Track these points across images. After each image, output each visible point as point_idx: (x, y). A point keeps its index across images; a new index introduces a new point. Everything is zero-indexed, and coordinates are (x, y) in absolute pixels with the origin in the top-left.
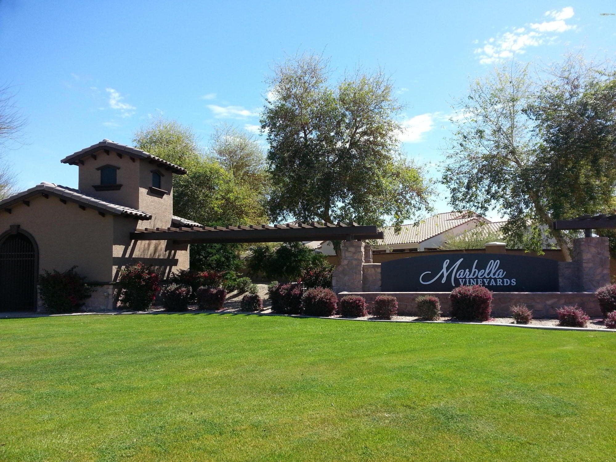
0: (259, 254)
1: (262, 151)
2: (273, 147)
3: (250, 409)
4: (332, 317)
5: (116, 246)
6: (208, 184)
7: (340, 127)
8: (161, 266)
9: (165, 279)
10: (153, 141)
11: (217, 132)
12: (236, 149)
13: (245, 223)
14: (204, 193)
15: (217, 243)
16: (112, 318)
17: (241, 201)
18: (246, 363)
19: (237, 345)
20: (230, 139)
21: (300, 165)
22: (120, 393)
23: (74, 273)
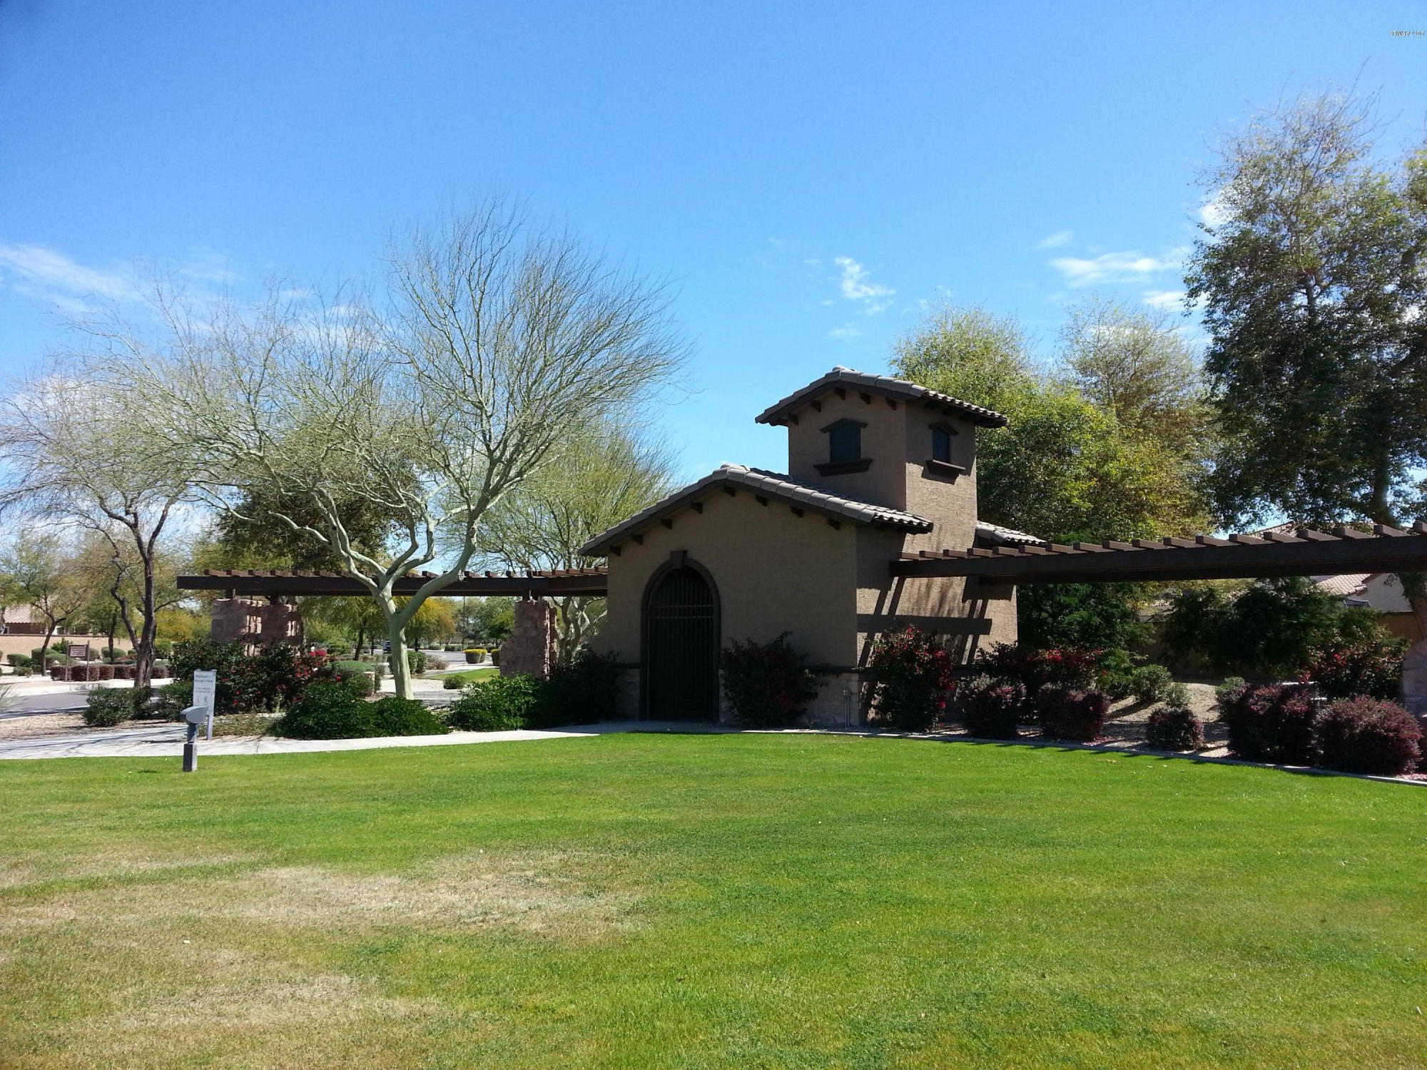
0: (1190, 610)
1: (1190, 351)
2: (1221, 340)
3: (1186, 987)
4: (1406, 778)
5: (863, 590)
6: (1055, 443)
7: (1413, 266)
8: (954, 635)
9: (964, 663)
10: (933, 358)
11: (1075, 320)
12: (1123, 356)
13: (1152, 534)
14: (1046, 467)
15: (1081, 582)
16: (860, 743)
17: (1138, 480)
18: (1167, 874)
19: (1144, 829)
20: (1107, 333)
21: (1297, 377)
22: (886, 907)
23: (784, 647)
